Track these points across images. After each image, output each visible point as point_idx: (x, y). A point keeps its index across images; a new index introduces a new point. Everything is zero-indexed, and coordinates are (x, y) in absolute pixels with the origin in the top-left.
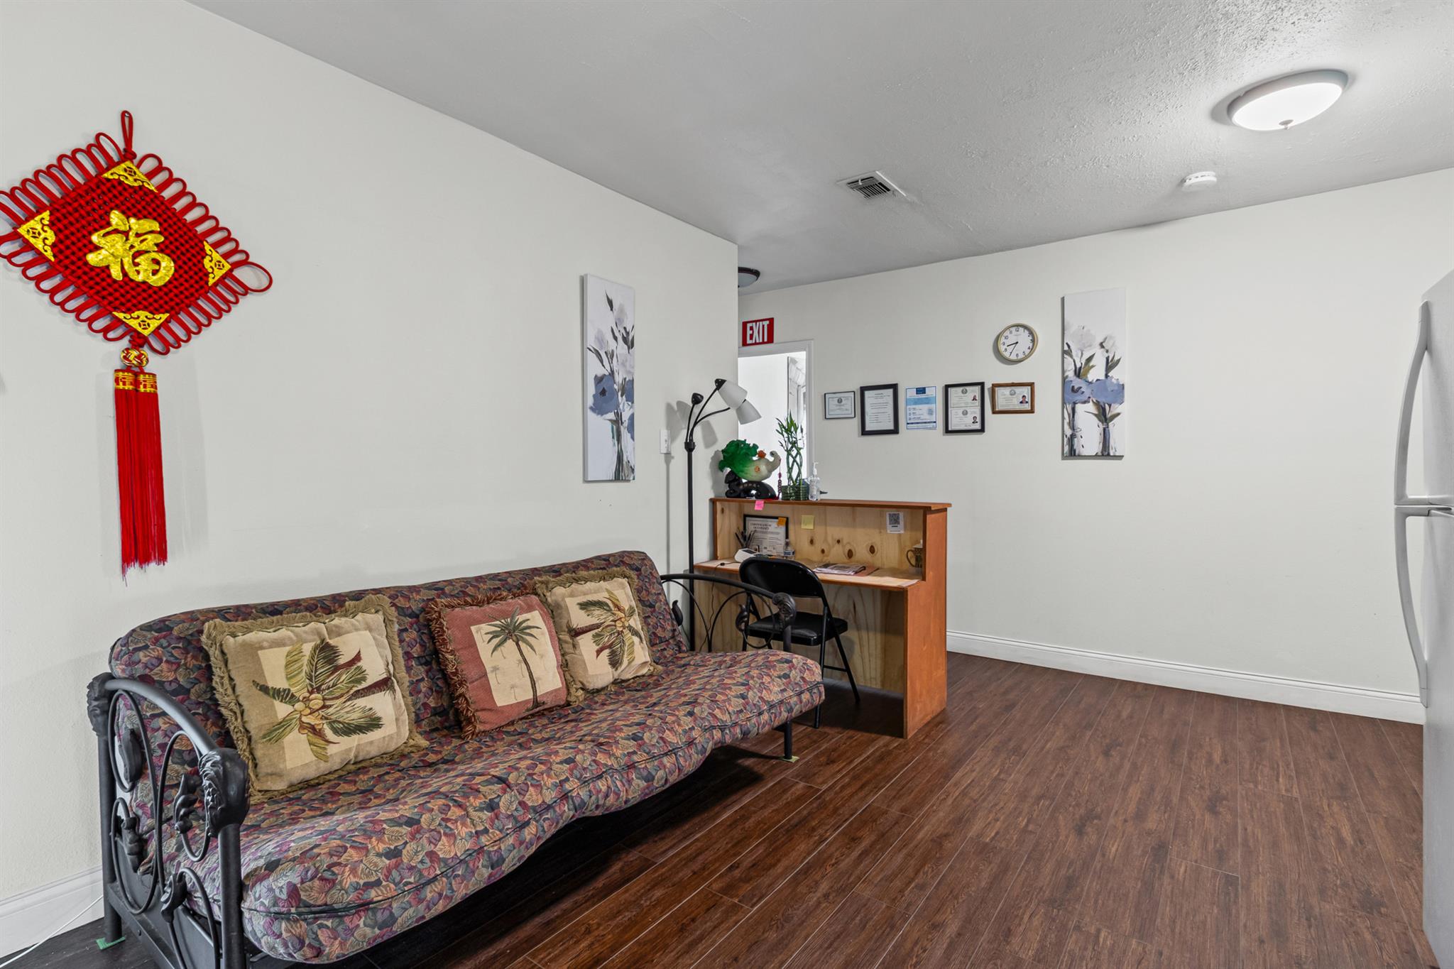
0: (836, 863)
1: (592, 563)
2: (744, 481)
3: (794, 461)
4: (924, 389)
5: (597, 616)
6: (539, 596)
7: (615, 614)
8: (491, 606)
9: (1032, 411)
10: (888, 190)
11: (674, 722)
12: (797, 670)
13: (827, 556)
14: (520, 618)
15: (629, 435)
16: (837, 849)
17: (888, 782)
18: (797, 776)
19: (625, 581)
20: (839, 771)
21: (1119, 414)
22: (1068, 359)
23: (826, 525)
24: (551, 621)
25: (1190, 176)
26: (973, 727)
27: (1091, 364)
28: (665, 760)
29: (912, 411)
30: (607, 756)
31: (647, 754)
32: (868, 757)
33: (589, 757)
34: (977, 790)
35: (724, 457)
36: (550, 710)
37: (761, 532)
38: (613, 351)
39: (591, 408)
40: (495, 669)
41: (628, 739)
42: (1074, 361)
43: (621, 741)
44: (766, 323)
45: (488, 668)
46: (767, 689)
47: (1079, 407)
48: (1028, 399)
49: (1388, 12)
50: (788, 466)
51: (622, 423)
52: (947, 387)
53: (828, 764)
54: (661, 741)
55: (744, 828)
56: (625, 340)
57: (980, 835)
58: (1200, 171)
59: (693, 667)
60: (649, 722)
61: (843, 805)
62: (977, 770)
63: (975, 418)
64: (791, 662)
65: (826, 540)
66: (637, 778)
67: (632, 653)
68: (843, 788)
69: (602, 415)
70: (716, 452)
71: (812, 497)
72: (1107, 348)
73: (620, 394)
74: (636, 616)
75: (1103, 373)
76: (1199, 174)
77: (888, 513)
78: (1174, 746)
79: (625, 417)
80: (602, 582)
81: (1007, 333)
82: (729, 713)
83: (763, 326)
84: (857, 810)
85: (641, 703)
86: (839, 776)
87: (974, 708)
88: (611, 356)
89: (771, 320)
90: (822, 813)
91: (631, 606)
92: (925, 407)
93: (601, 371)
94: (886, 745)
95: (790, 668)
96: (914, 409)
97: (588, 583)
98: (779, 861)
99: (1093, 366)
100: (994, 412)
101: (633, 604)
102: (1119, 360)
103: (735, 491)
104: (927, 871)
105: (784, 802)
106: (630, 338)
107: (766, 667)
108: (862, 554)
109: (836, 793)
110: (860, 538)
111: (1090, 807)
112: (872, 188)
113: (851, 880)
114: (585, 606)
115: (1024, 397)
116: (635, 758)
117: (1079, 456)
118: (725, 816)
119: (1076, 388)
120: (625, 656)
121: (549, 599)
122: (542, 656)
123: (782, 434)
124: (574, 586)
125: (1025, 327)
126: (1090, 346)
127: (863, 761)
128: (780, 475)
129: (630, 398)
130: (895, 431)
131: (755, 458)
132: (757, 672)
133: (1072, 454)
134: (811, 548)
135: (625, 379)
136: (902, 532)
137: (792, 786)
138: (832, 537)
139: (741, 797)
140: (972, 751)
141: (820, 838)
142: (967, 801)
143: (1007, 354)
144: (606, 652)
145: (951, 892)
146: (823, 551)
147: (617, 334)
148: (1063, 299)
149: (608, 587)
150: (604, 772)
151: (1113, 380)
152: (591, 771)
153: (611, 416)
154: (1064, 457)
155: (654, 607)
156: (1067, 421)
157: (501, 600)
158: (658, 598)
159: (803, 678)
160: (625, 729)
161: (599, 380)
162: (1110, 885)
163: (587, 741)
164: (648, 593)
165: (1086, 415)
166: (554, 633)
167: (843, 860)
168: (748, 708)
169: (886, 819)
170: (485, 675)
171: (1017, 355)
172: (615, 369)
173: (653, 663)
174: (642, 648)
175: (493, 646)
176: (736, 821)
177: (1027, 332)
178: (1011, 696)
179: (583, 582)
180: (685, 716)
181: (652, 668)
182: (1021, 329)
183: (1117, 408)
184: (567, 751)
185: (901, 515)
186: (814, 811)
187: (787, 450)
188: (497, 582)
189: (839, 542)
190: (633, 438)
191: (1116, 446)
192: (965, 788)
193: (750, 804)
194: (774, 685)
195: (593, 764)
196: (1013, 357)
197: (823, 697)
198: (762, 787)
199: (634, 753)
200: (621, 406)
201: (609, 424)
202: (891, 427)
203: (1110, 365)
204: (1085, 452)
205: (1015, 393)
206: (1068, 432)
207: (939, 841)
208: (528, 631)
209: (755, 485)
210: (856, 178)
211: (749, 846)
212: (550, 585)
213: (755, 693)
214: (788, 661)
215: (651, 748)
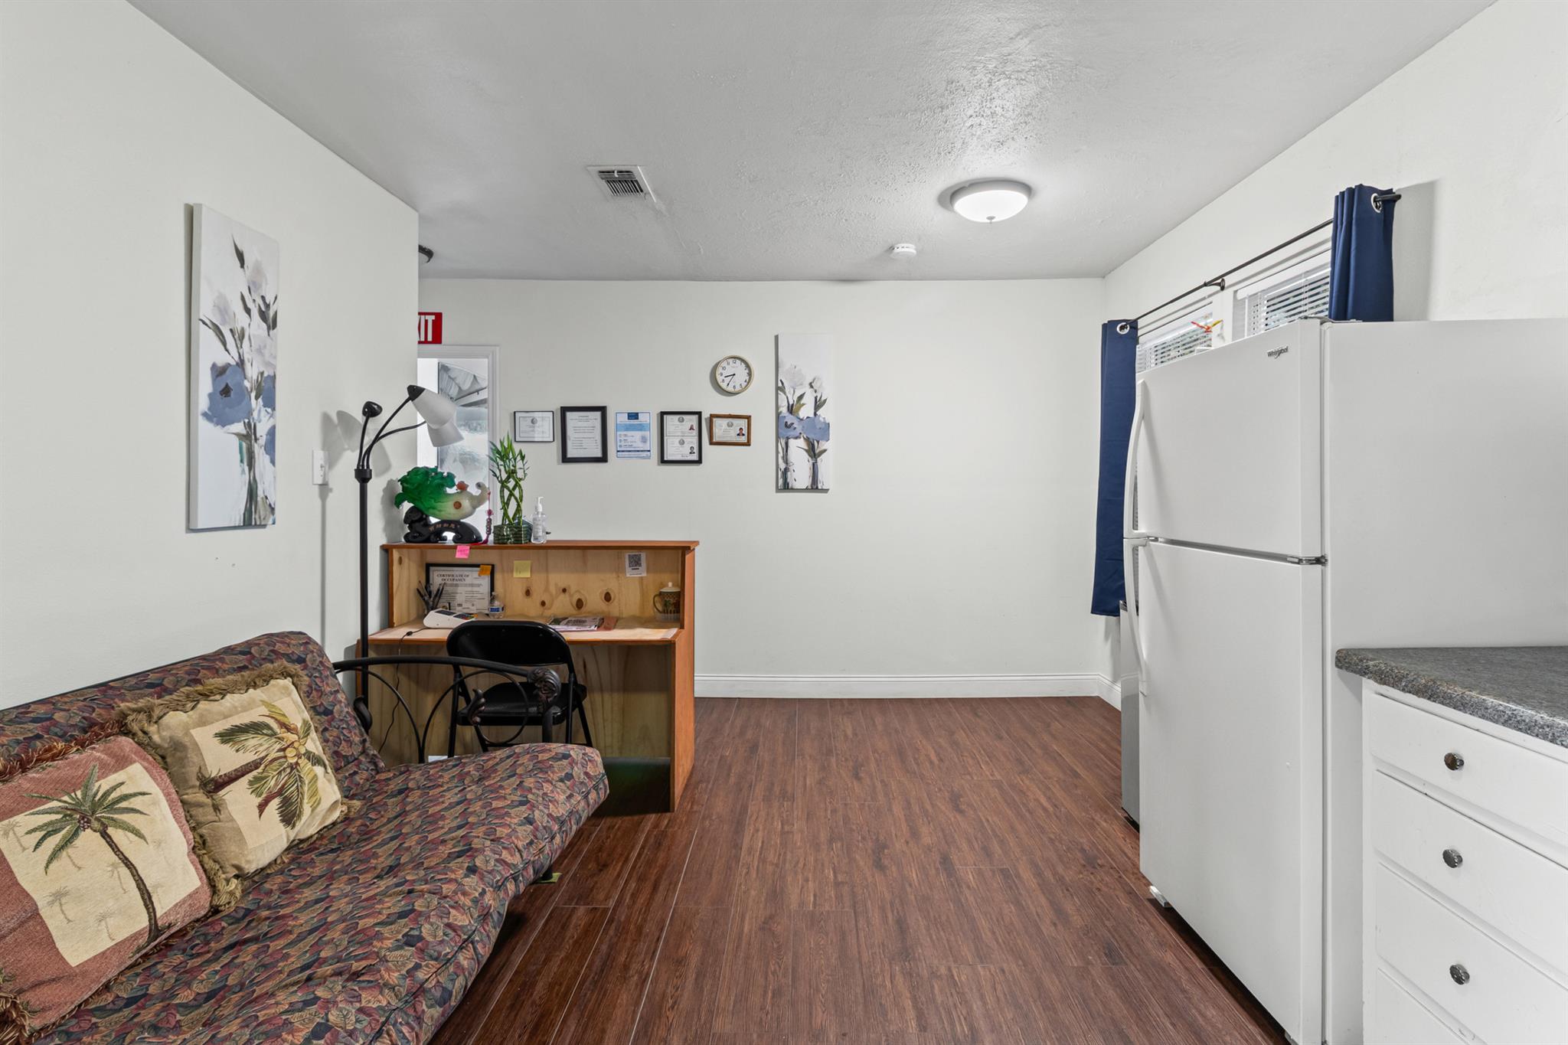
0: (675, 1003)
1: (222, 660)
2: (433, 520)
3: (511, 494)
4: (637, 414)
5: (254, 748)
6: (134, 735)
7: (282, 739)
8: (31, 774)
9: (748, 444)
10: (642, 191)
11: (455, 892)
12: (579, 765)
13: (549, 609)
14: (105, 784)
15: (267, 458)
16: (667, 984)
17: (680, 873)
18: (570, 900)
19: (288, 681)
20: (618, 875)
21: (825, 451)
22: (781, 396)
23: (547, 571)
24: (165, 777)
25: (899, 245)
26: (732, 780)
27: (802, 402)
28: (461, 957)
29: (623, 438)
30: (376, 992)
31: (436, 959)
32: (643, 848)
33: (349, 1007)
34: (772, 851)
35: (404, 489)
36: (182, 933)
37: (452, 585)
38: (243, 330)
39: (205, 415)
40: (58, 896)
41: (399, 948)
42: (787, 398)
43: (391, 956)
44: (431, 318)
45: (41, 898)
46: (554, 801)
47: (792, 442)
48: (745, 431)
49: (1076, 151)
50: (503, 502)
51: (256, 440)
52: (663, 414)
53: (601, 870)
54: (449, 931)
55: (534, 1002)
56: (263, 316)
57: (802, 904)
58: (907, 242)
59: (418, 793)
60: (419, 905)
61: (645, 920)
62: (761, 828)
63: (692, 448)
64: (570, 756)
65: (547, 590)
66: (429, 1007)
67: (315, 793)
68: (634, 896)
69: (223, 426)
70: (390, 483)
71: (536, 539)
72: (815, 388)
73: (253, 395)
74: (313, 735)
75: (813, 411)
76: (905, 245)
77: (627, 554)
78: (901, 754)
79: (262, 431)
80: (251, 691)
81: (724, 364)
82: (519, 851)
83: (426, 321)
84: (663, 921)
85: (362, 873)
86: (622, 882)
87: (722, 757)
88: (240, 336)
89: (439, 316)
90: (625, 940)
91: (304, 721)
92: (638, 435)
93: (223, 359)
94: (656, 826)
95: (571, 764)
96: (625, 435)
97: (229, 697)
98: (603, 1031)
99: (804, 404)
100: (712, 443)
101: (307, 715)
102: (825, 401)
103: (421, 535)
104: (775, 970)
105: (571, 941)
106: (271, 313)
107: (541, 770)
108: (594, 602)
109: (630, 907)
110: (592, 585)
111: (874, 838)
112: (624, 183)
113: (703, 1018)
114: (228, 736)
115: (741, 429)
116: (421, 975)
117: (792, 489)
118: (498, 995)
119: (789, 423)
120: (306, 801)
121: (156, 738)
122: (159, 844)
123: (496, 461)
124: (203, 705)
125: (742, 360)
126: (801, 385)
127: (639, 855)
128: (490, 513)
129: (270, 403)
130: (603, 459)
131: (449, 491)
132: (532, 780)
133: (786, 487)
134: (528, 600)
135: (262, 373)
136: (644, 575)
137: (570, 916)
138: (556, 585)
139: (508, 958)
140: (745, 808)
141: (640, 977)
142: (770, 869)
143: (724, 385)
144: (275, 803)
145: (810, 987)
146: (543, 604)
147: (250, 305)
148: (777, 337)
149: (265, 697)
150: (383, 1024)
151: (821, 419)
152: (362, 1031)
153: (239, 427)
154: (778, 490)
155: (331, 712)
156: (781, 455)
157: (53, 758)
158: (335, 698)
159: (586, 774)
160: (386, 931)
161: (219, 372)
162: (932, 915)
163: (325, 978)
164: (321, 693)
165: (797, 448)
166: (175, 796)
167: (682, 995)
168: (539, 835)
169: (702, 920)
170: (35, 914)
171: (734, 387)
172: (246, 357)
173: (346, 800)
174: (329, 781)
175: (49, 853)
176: (517, 996)
177: (743, 365)
178: (749, 735)
179: (218, 697)
180: (466, 876)
181: (345, 808)
182: (738, 362)
183: (824, 445)
184: (305, 1014)
185: (643, 555)
186: (615, 940)
187: (502, 482)
188: (31, 726)
189: (564, 590)
190: (273, 462)
191: (824, 480)
192: (761, 854)
193: (526, 962)
194: (558, 793)
195: (362, 1017)
196: (730, 389)
197: (608, 791)
198: (531, 932)
199: (417, 967)
200: (255, 414)
201: (236, 441)
202: (599, 454)
203: (818, 404)
204: (797, 485)
205: (732, 424)
206: (782, 466)
207: (766, 926)
208: (124, 804)
209: (453, 526)
210: (613, 168)
211: (553, 1025)
212: (157, 712)
213: (541, 811)
214: (566, 756)
215: (439, 948)
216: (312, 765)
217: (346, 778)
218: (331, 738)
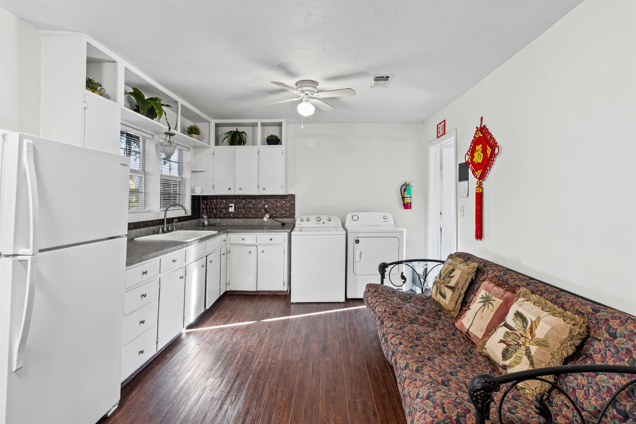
216: (525, 354)
217: (563, 402)
218: (579, 381)
